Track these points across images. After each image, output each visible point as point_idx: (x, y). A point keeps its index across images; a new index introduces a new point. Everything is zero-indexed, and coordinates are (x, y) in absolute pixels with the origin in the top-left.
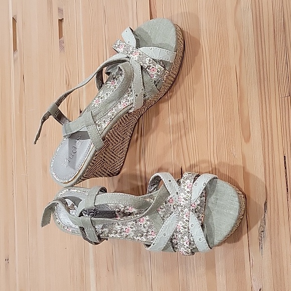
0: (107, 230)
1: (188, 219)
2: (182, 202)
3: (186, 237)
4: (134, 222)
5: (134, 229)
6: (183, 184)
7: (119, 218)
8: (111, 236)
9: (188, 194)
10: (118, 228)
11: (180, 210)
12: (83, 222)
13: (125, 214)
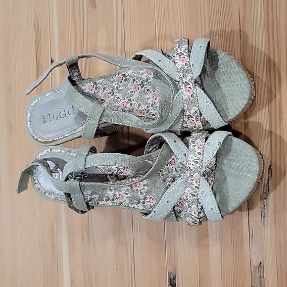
0: (97, 196)
1: (198, 186)
2: (191, 166)
3: (194, 206)
4: (129, 187)
5: (129, 195)
6: (192, 144)
7: (111, 183)
8: (101, 203)
9: (199, 156)
10: (110, 194)
11: (188, 175)
12: (70, 187)
13: (118, 178)
